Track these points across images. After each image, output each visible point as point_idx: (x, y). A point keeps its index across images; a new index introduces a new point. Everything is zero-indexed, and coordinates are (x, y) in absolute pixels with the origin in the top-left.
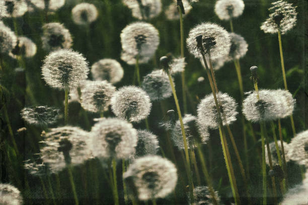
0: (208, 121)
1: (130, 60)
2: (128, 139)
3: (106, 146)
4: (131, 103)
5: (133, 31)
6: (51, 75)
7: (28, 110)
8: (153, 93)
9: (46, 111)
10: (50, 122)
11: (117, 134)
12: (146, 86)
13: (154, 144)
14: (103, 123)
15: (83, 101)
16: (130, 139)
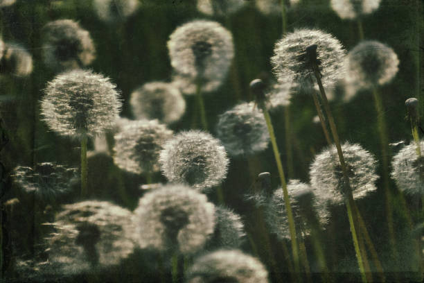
0: (327, 191)
1: (188, 86)
2: (199, 221)
3: (162, 231)
4: (196, 160)
5: (188, 35)
6: (56, 114)
7: (24, 170)
8: (235, 144)
9: (54, 171)
10: (62, 191)
11: (182, 212)
12: (224, 130)
13: (236, 230)
14: (158, 193)
15: (118, 154)
16: (203, 220)
